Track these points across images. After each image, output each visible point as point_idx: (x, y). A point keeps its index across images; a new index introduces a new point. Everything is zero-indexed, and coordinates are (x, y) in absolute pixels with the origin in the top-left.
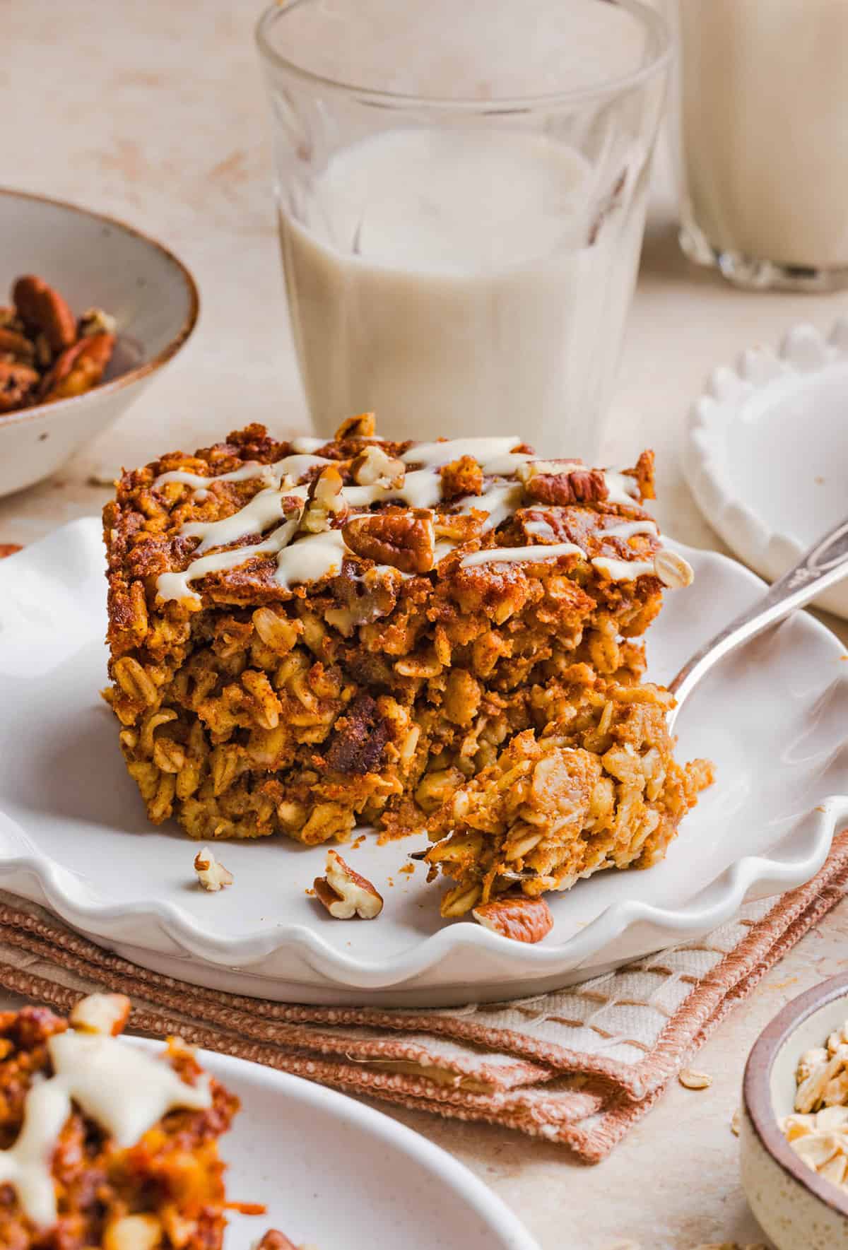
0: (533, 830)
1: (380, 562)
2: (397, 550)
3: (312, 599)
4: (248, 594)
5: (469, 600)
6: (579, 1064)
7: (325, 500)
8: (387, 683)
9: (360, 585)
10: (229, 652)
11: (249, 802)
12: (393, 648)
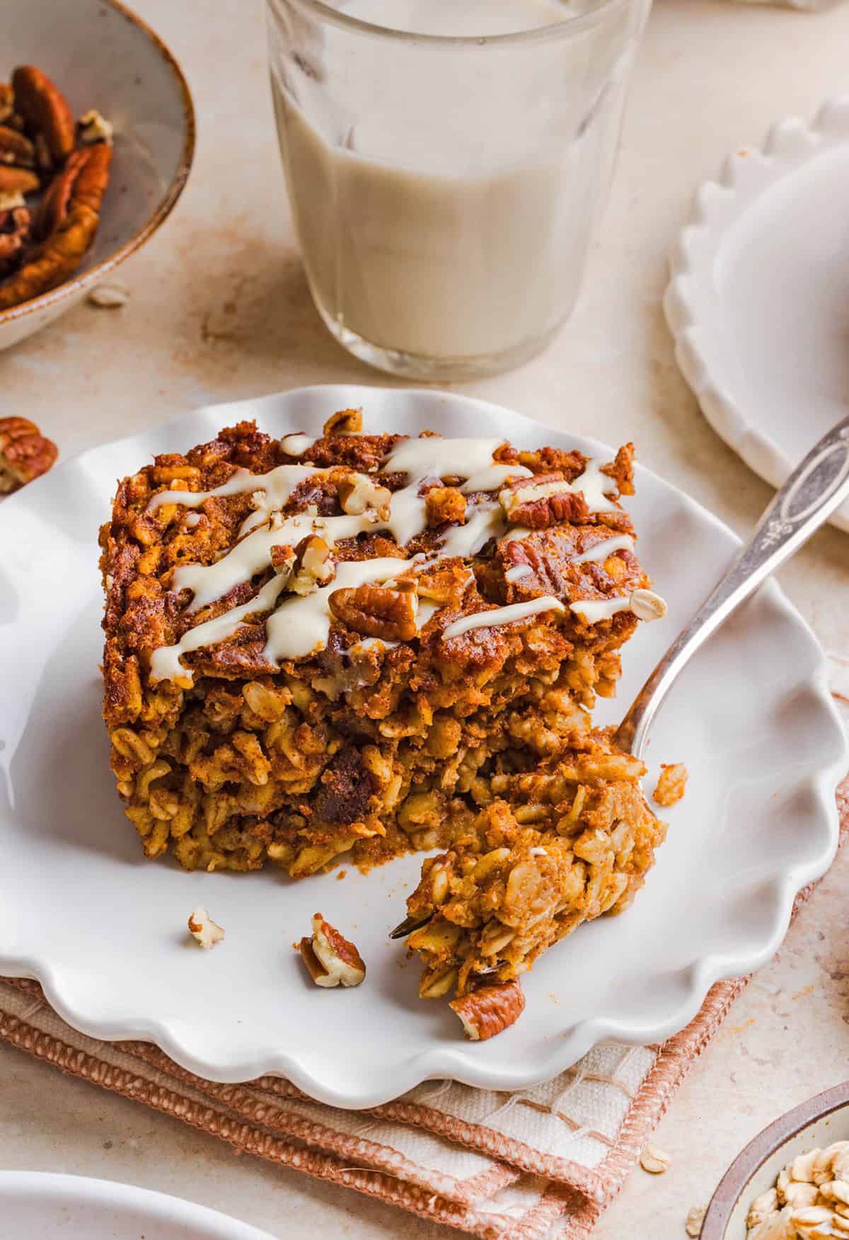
0: (507, 930)
1: (365, 634)
2: (381, 622)
3: (300, 668)
4: (238, 671)
5: (449, 672)
6: (546, 1171)
7: (313, 568)
8: (372, 736)
9: (345, 658)
10: (221, 717)
11: (240, 839)
12: (376, 714)
